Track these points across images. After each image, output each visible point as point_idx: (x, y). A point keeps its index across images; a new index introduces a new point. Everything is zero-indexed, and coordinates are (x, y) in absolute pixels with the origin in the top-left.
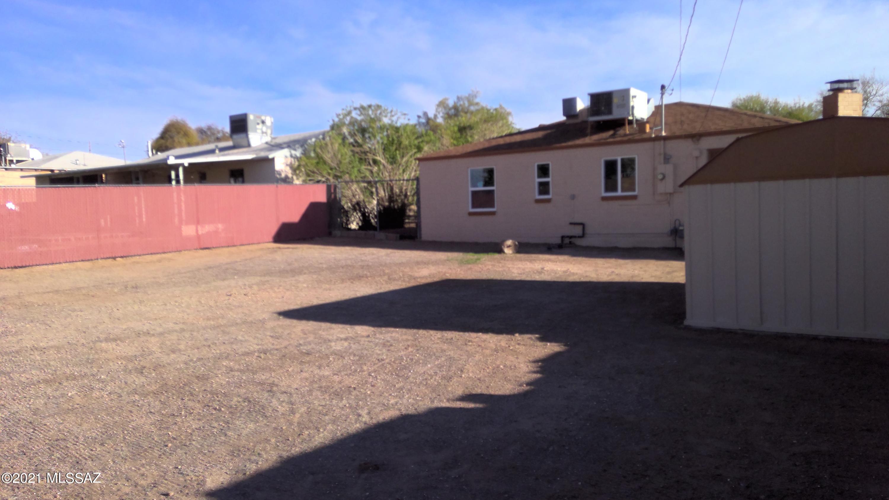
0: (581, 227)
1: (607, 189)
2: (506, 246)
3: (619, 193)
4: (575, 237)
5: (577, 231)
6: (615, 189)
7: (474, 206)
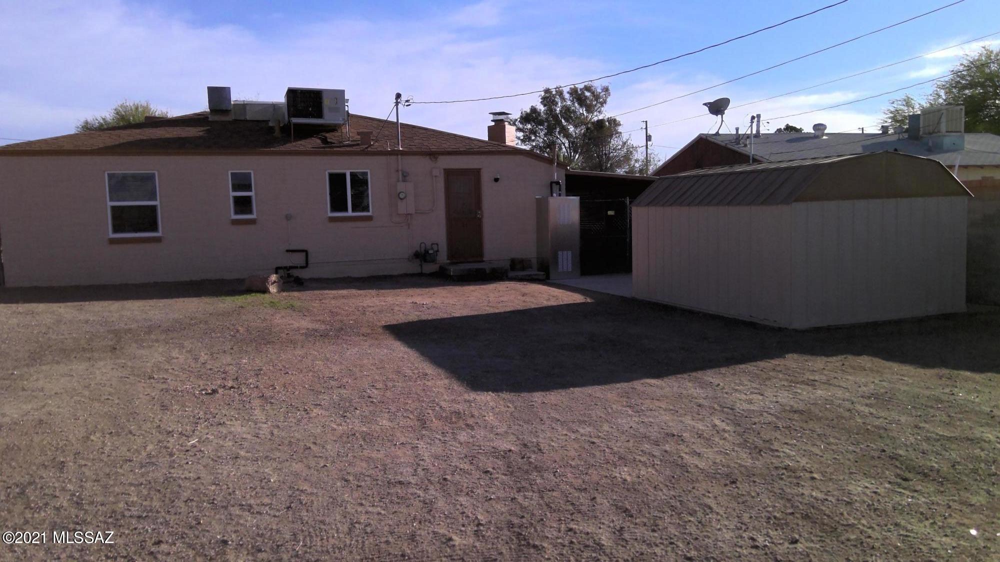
0: (304, 254)
1: (334, 208)
2: (270, 283)
3: (350, 213)
4: (296, 267)
5: (299, 259)
6: (345, 209)
7: (116, 229)
